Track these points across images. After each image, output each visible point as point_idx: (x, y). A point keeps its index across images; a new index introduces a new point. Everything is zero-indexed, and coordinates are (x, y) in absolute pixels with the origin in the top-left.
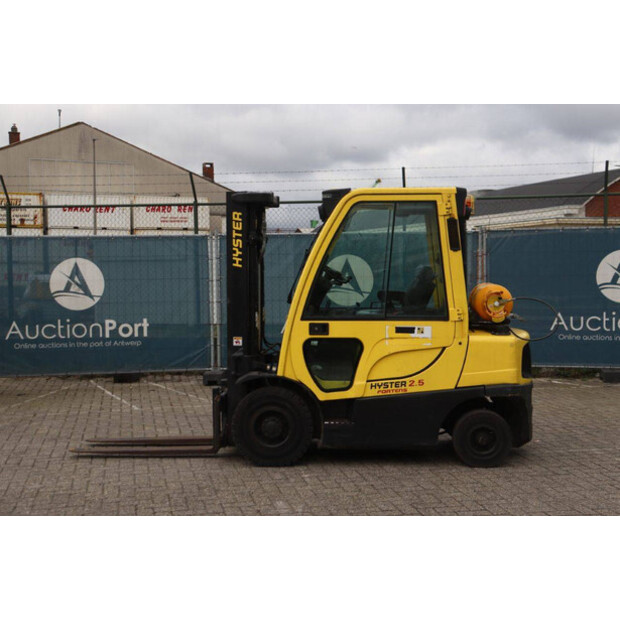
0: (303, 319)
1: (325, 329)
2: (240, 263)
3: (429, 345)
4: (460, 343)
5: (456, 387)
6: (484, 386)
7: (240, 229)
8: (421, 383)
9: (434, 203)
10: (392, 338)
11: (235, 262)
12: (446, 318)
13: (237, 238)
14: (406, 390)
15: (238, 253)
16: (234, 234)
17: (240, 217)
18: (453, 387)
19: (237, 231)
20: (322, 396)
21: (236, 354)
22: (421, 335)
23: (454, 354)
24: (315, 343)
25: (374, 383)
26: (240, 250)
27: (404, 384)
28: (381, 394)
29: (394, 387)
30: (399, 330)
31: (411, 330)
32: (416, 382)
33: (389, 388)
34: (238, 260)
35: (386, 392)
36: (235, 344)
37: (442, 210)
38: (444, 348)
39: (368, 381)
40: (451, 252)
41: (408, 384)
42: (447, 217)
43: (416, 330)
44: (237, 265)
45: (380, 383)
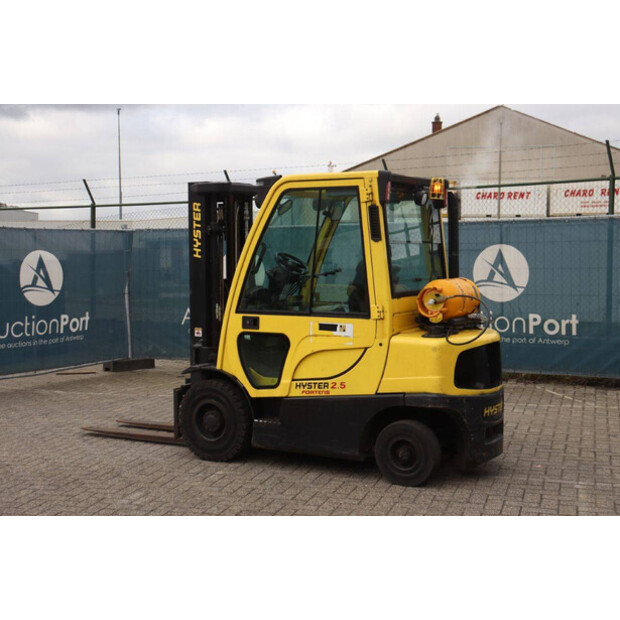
0: (237, 311)
1: (255, 323)
2: (200, 254)
3: (349, 344)
4: (381, 345)
5: (377, 393)
6: (404, 394)
7: (199, 219)
8: (343, 385)
9: (356, 188)
10: (315, 336)
11: (195, 252)
12: (367, 316)
13: (197, 228)
14: (328, 392)
15: (198, 244)
16: (195, 225)
17: (200, 207)
18: (374, 393)
19: (197, 222)
20: (254, 393)
21: (197, 345)
22: (343, 334)
23: (375, 356)
24: (248, 337)
25: (298, 382)
26: (200, 241)
27: (326, 385)
28: (304, 395)
29: (317, 389)
30: (323, 327)
31: (333, 328)
32: (338, 385)
33: (313, 389)
34: (198, 250)
35: (310, 392)
36: (196, 335)
37: (364, 197)
38: (366, 349)
39: (293, 380)
40: (372, 242)
41: (330, 386)
42: (369, 204)
43: (338, 328)
44: (197, 256)
45: (304, 382)
